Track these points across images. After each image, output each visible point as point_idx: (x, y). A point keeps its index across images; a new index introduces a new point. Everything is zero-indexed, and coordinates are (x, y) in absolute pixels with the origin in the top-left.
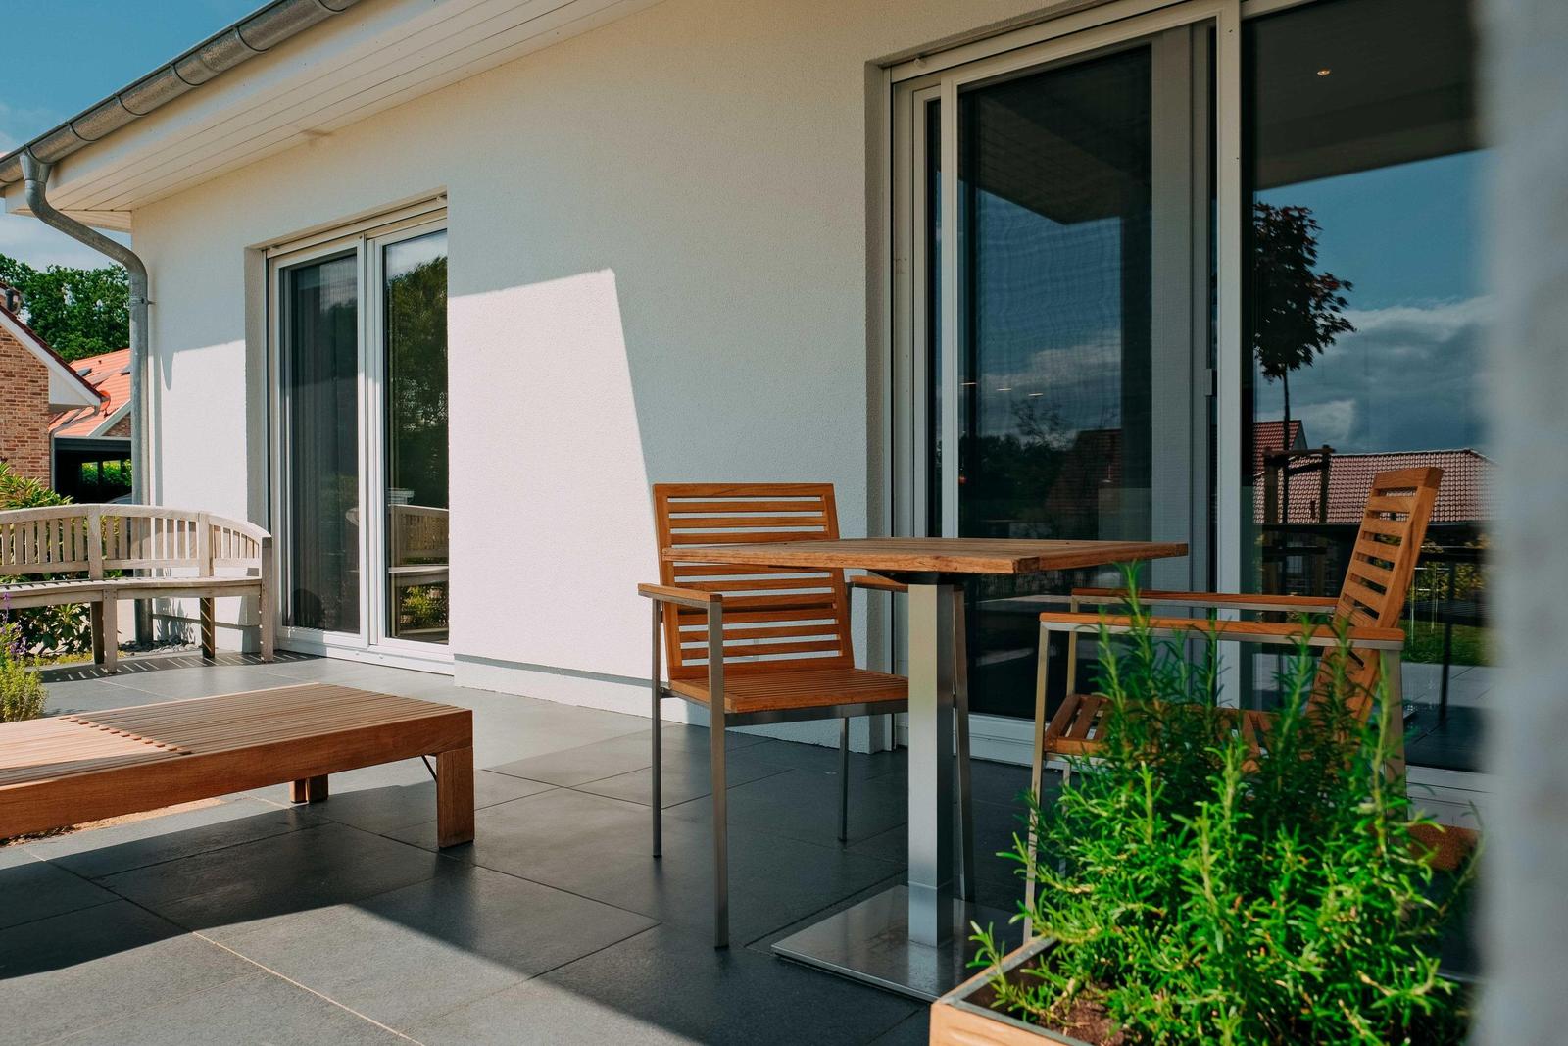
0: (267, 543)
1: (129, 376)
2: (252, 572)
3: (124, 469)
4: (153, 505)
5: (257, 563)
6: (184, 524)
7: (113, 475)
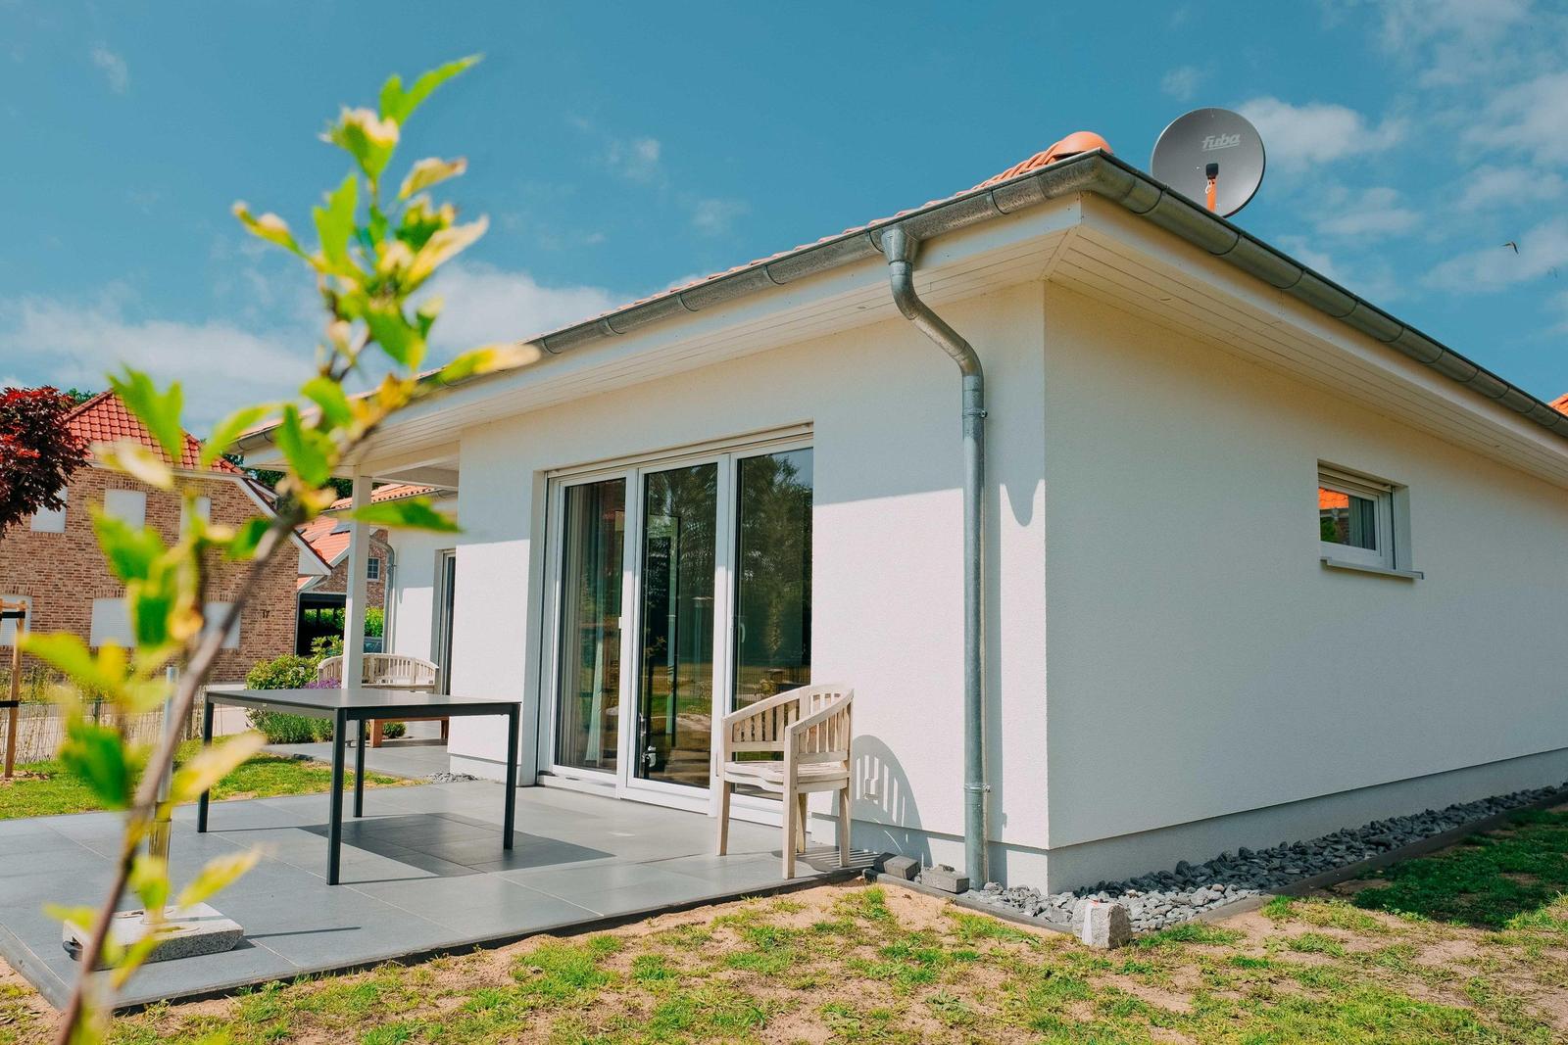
0: (437, 670)
1: (349, 534)
2: (431, 682)
3: (335, 616)
4: (391, 654)
5: (433, 678)
6: (406, 662)
7: (327, 619)
